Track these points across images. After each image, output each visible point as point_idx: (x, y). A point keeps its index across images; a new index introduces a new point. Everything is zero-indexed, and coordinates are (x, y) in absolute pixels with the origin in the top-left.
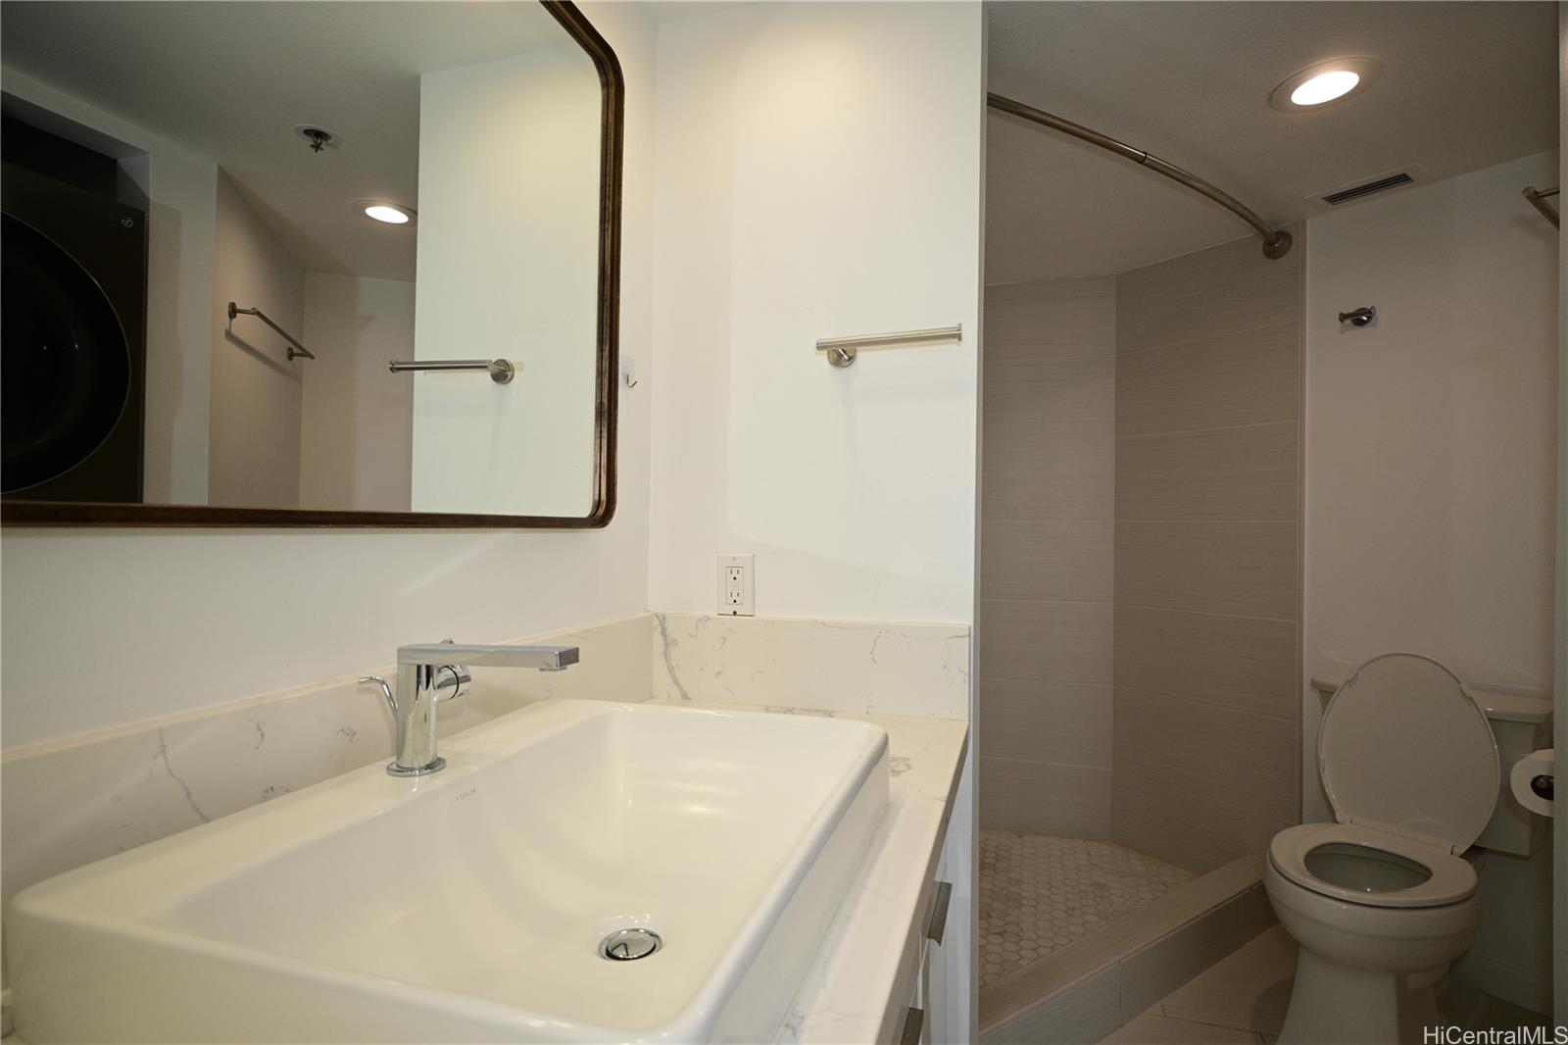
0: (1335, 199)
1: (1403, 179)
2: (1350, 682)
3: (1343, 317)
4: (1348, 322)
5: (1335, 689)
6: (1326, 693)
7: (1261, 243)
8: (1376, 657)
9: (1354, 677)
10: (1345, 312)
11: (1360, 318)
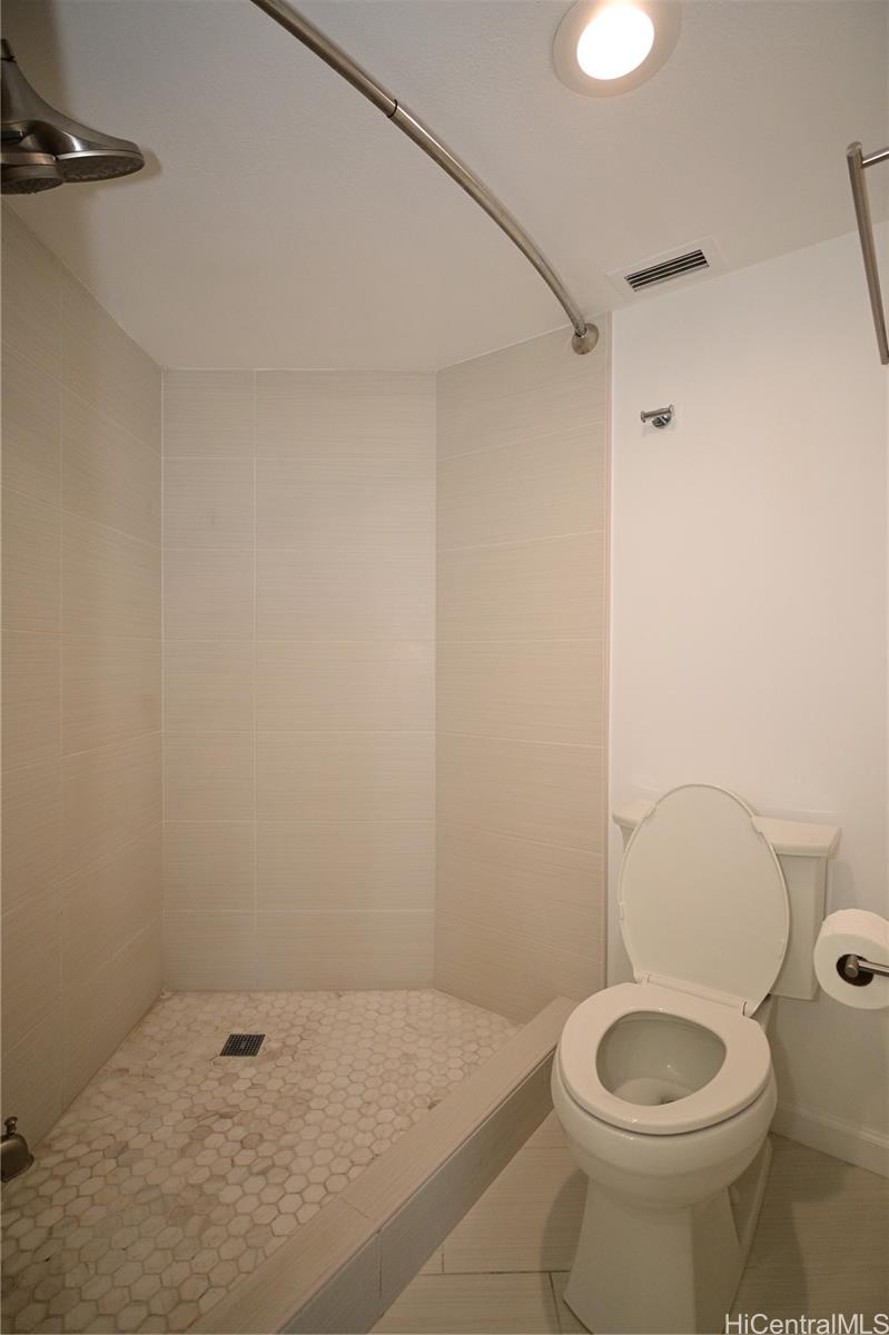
0: (639, 280)
1: (696, 260)
2: (647, 818)
3: (645, 416)
4: (650, 421)
5: (635, 825)
6: (627, 829)
7: (573, 331)
8: (676, 787)
9: (652, 813)
10: (647, 411)
11: (661, 420)
